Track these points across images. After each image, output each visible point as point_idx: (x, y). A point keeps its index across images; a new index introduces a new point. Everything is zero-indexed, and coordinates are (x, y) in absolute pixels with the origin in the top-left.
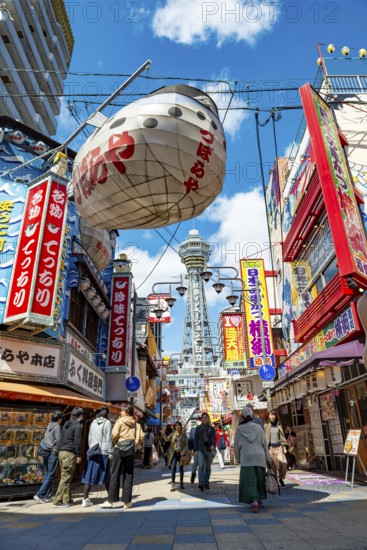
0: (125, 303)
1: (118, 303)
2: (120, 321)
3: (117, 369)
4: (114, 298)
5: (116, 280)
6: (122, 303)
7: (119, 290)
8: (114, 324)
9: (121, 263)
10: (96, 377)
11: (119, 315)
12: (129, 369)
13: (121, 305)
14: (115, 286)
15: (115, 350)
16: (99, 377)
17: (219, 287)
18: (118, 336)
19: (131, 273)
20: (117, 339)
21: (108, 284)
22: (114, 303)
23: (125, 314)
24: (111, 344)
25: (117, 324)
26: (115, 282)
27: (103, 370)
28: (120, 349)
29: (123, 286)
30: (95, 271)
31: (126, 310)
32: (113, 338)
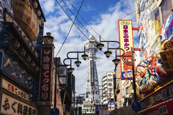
0: (50, 63)
1: (45, 63)
2: (47, 74)
3: (44, 104)
4: (43, 60)
5: (44, 49)
6: (48, 63)
7: (46, 55)
8: (43, 76)
9: (47, 39)
10: (30, 108)
11: (46, 70)
12: (53, 103)
13: (47, 65)
14: (43, 53)
15: (44, 92)
16: (33, 108)
17: (108, 53)
18: (46, 84)
19: (53, 45)
20: (45, 85)
21: (39, 52)
22: (43, 63)
23: (50, 70)
24: (41, 88)
25: (45, 76)
26: (43, 50)
27: (36, 104)
28: (47, 92)
29: (49, 52)
30: (27, 39)
31: (50, 67)
32: (42, 85)
